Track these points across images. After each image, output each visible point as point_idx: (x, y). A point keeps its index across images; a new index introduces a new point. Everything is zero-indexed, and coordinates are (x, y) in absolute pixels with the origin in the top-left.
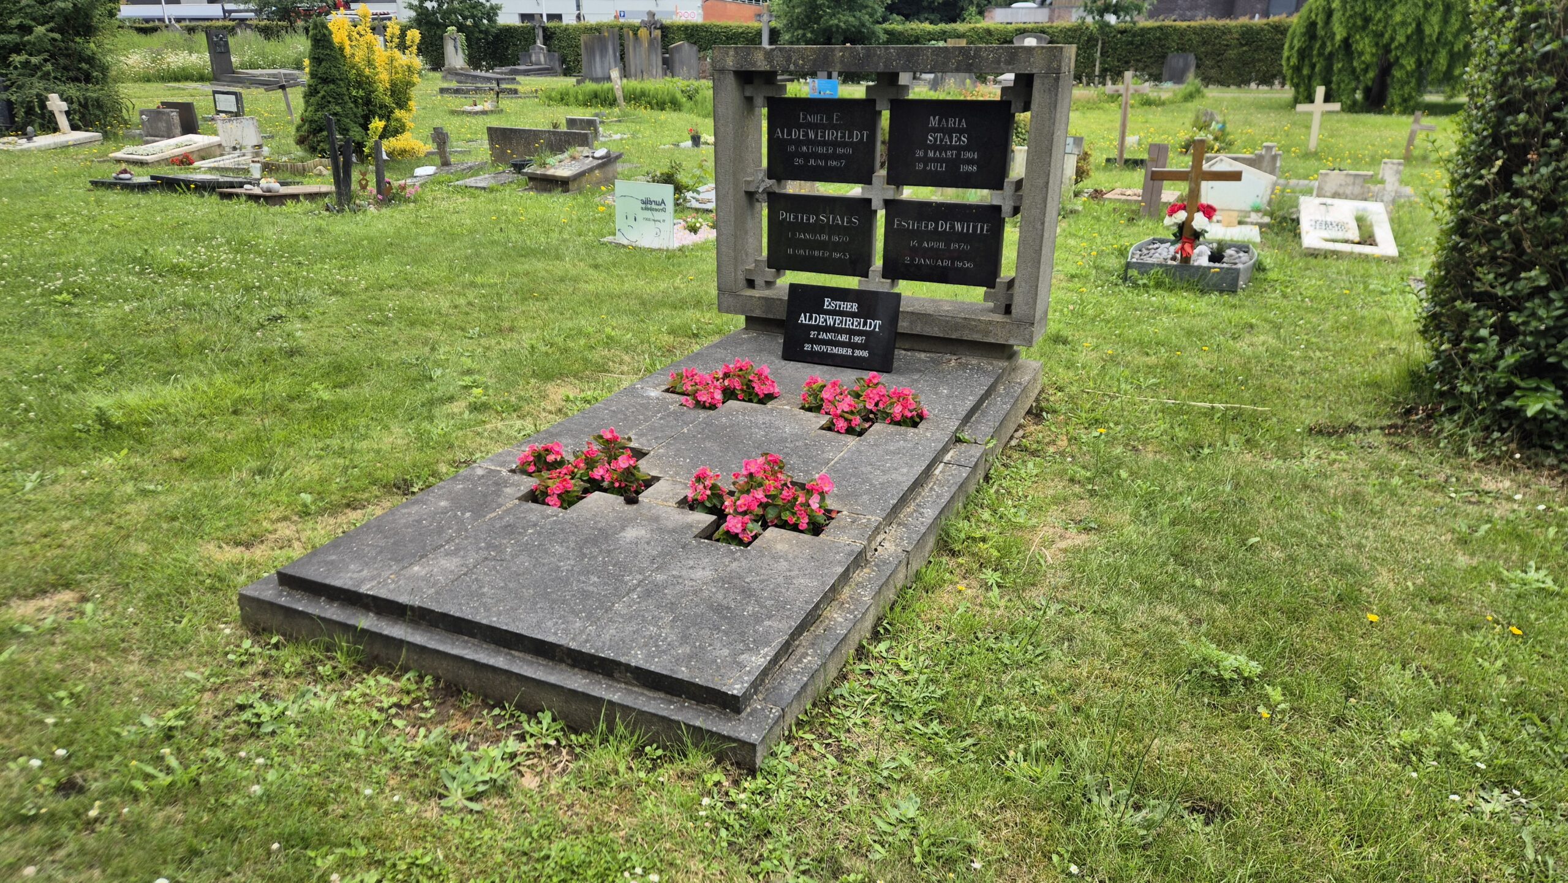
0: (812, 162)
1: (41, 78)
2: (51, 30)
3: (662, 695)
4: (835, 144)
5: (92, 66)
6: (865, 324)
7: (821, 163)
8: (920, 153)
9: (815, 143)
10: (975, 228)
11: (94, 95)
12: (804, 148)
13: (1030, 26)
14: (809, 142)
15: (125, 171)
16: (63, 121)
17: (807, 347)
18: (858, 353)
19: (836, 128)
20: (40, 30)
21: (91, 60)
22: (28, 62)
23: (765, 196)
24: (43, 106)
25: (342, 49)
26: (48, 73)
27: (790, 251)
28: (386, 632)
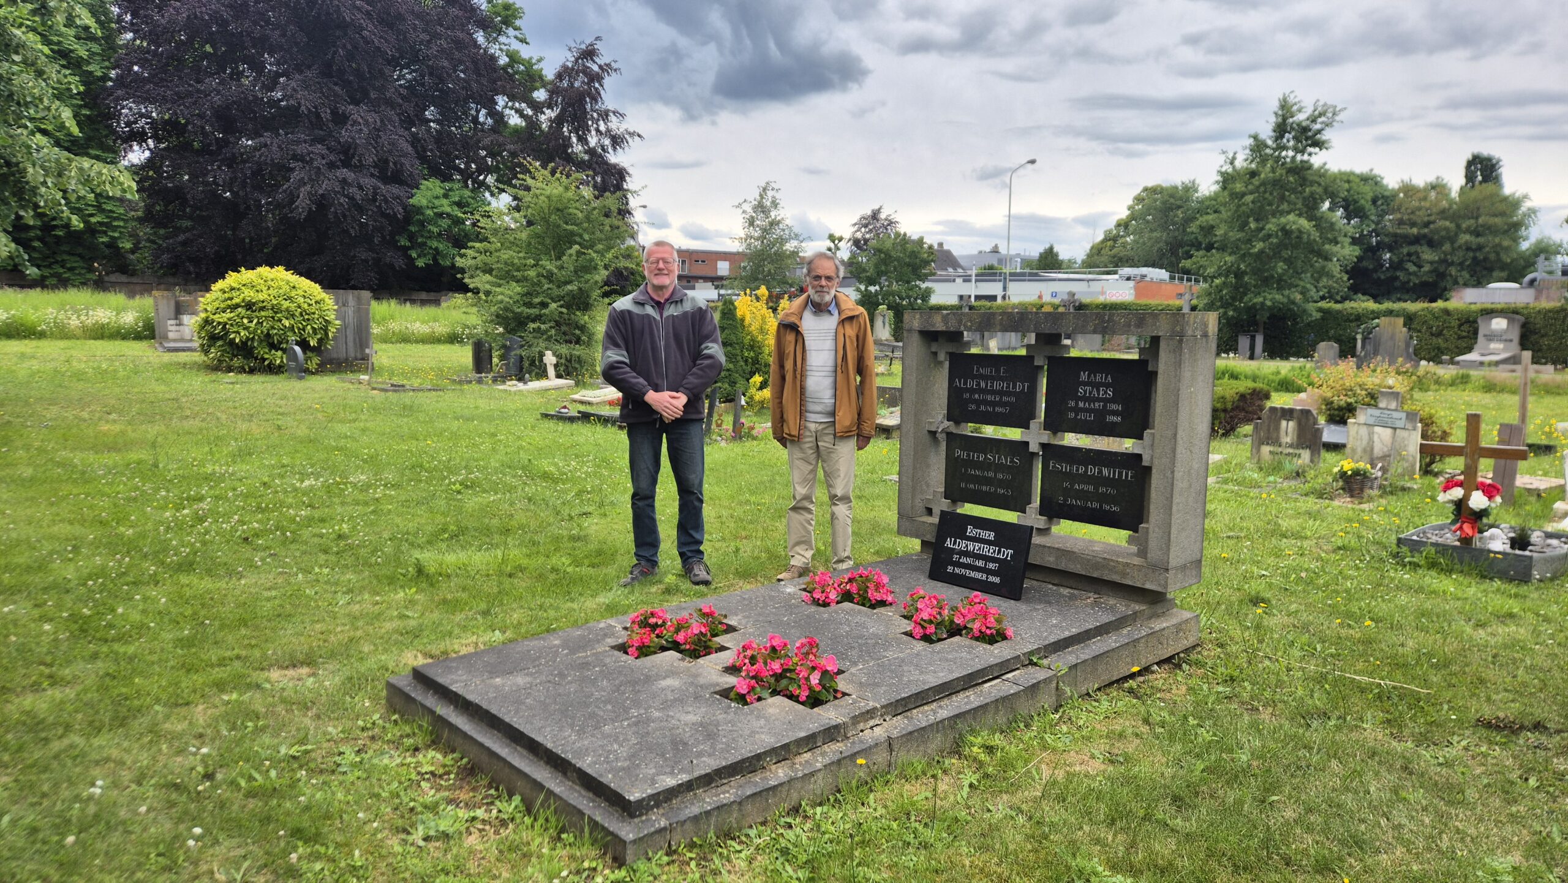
0: (982, 408)
1: (546, 340)
2: (561, 306)
3: (591, 795)
4: (1001, 393)
5: (583, 332)
6: (999, 552)
7: (990, 409)
8: (1072, 404)
9: (985, 391)
10: (1120, 474)
11: (577, 353)
12: (977, 396)
13: (1499, 306)
14: (981, 391)
15: (565, 407)
16: (551, 371)
17: (950, 569)
18: (992, 579)
19: (1002, 379)
20: (553, 306)
21: (583, 328)
22: (539, 328)
23: (944, 435)
24: (541, 360)
25: (743, 320)
26: (551, 336)
27: (963, 485)
28: (450, 720)
